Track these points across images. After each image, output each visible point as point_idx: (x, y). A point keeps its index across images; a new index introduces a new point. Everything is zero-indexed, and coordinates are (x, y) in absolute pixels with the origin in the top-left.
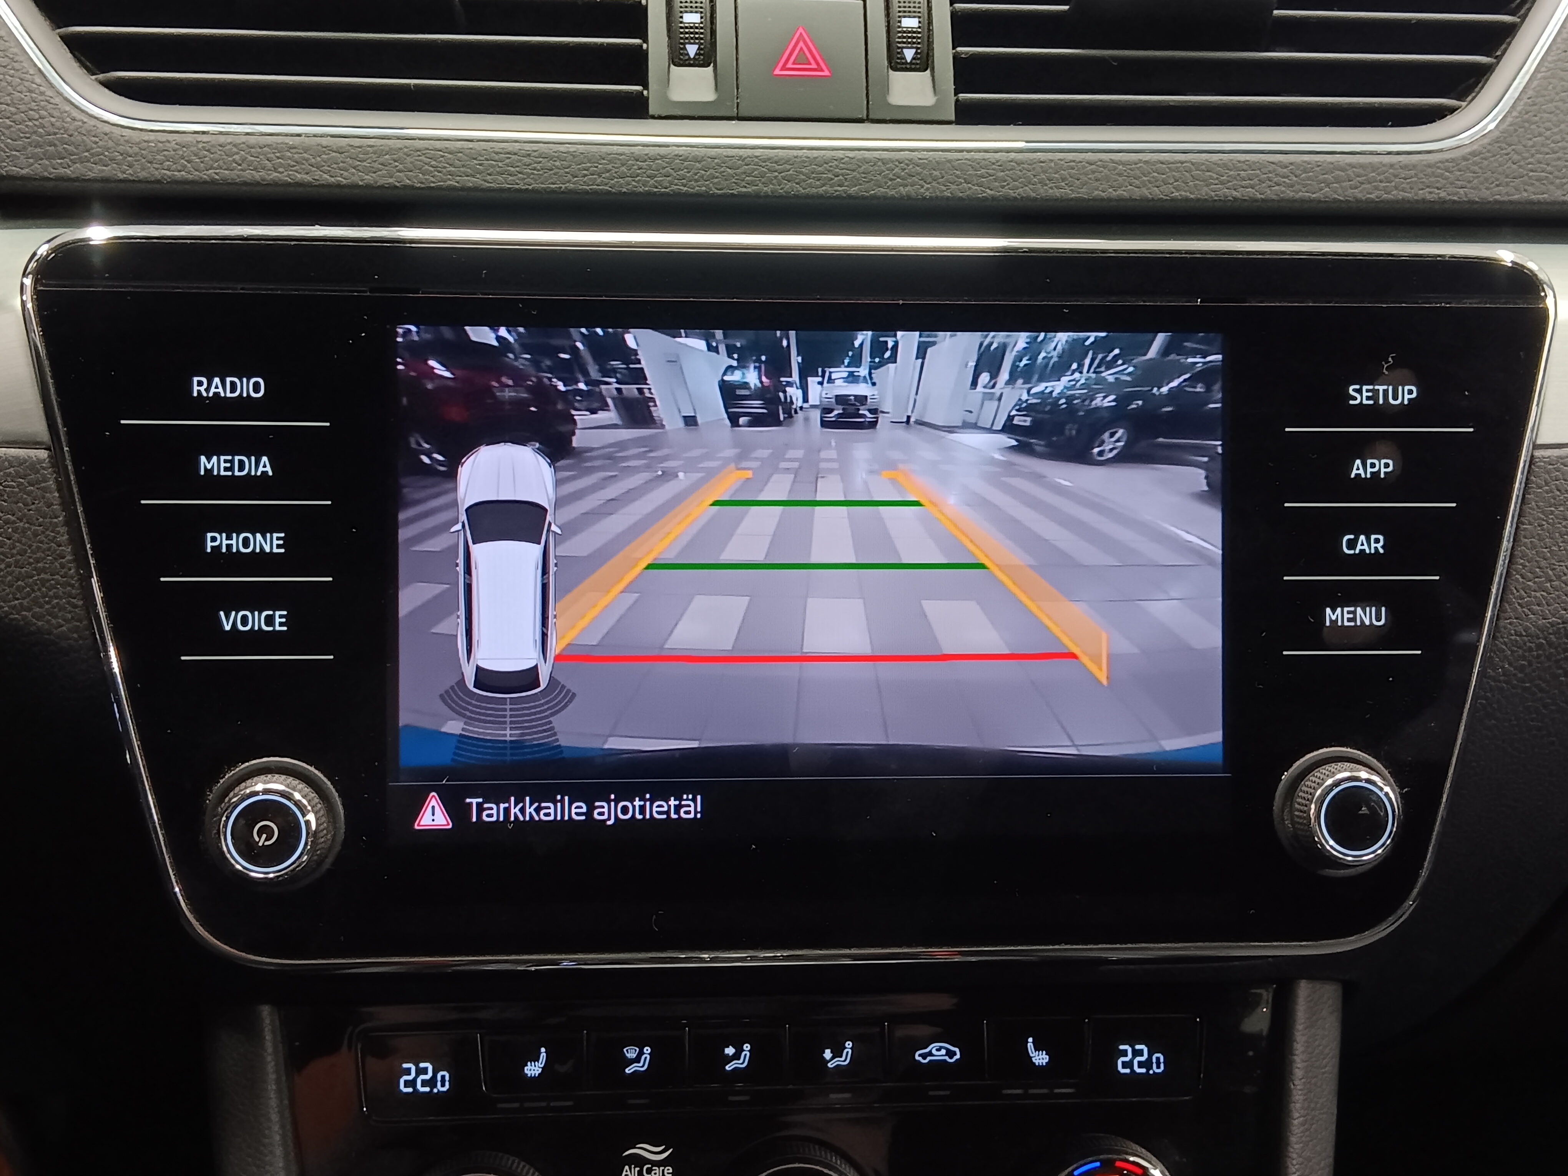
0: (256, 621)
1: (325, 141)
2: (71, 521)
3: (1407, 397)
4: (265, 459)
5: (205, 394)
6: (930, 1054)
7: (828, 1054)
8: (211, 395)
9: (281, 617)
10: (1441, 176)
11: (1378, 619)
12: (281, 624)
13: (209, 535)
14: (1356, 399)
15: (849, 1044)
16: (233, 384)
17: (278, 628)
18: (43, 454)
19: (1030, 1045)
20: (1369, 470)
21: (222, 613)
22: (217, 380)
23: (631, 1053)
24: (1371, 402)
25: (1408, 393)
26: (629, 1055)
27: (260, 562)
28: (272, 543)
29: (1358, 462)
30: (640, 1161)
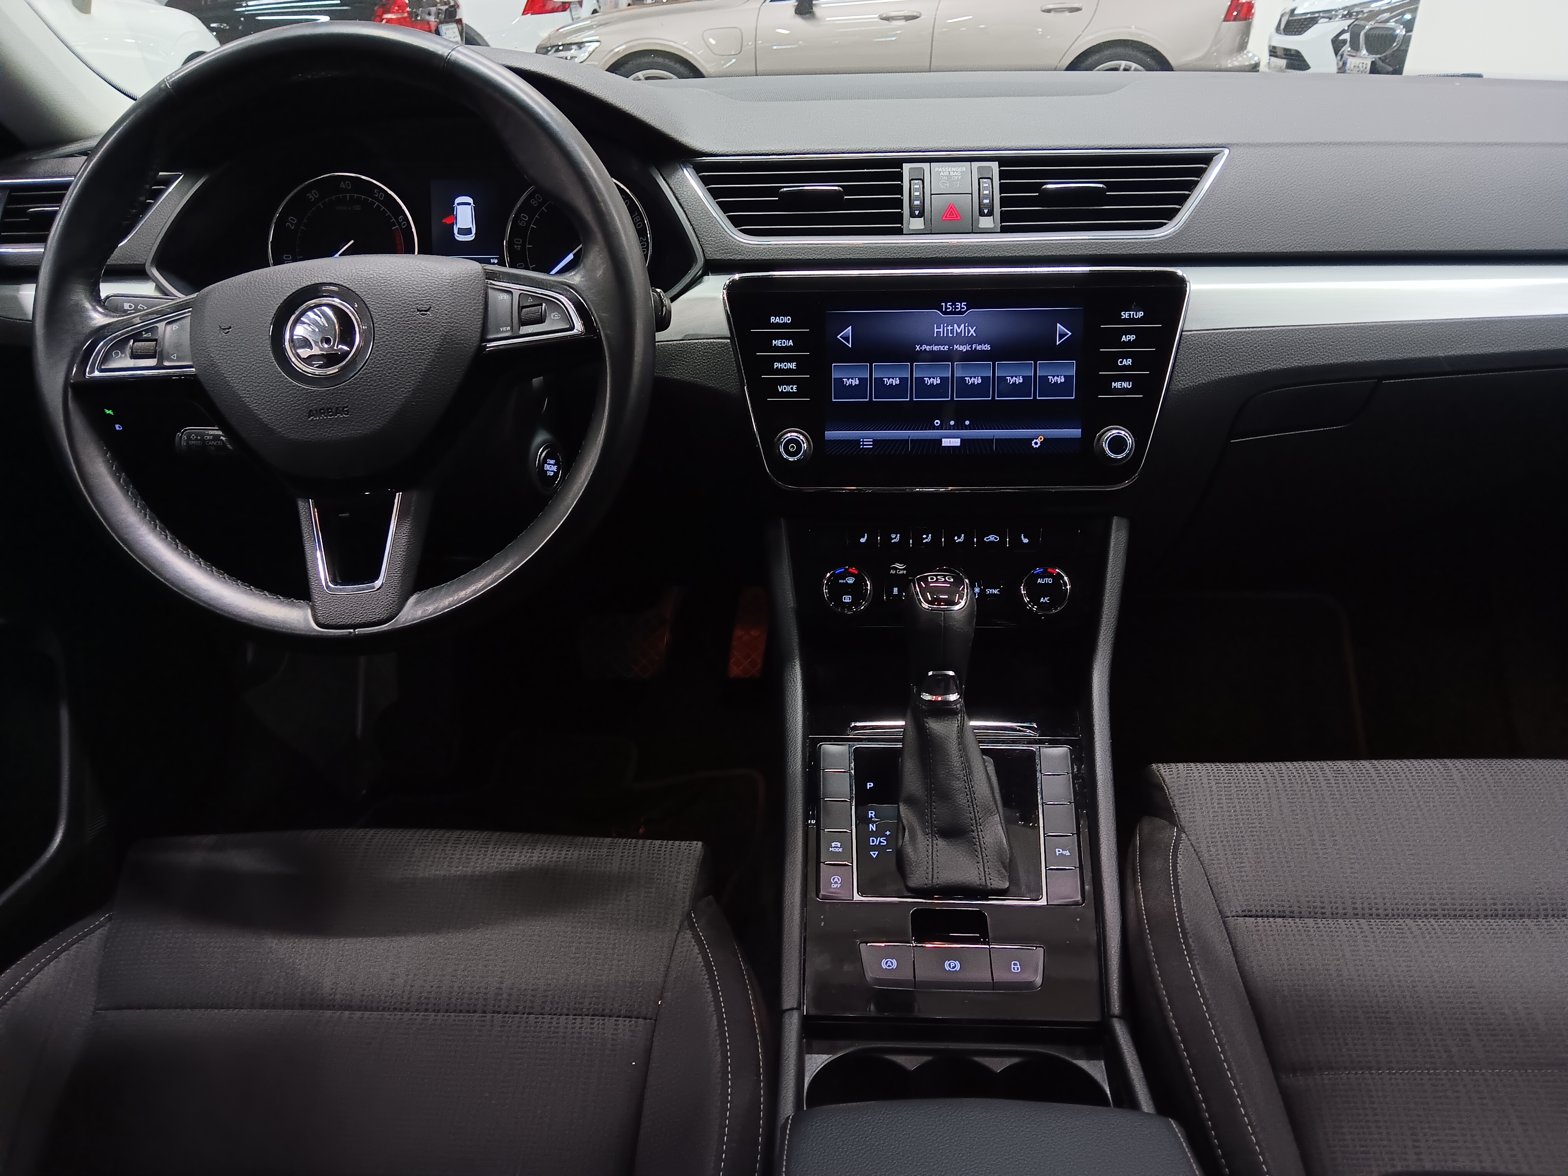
0: (788, 388)
2: (737, 360)
3: (1140, 315)
4: (791, 341)
5: (774, 322)
6: (989, 538)
7: (956, 538)
9: (796, 387)
10: (1159, 246)
11: (1129, 385)
13: (775, 363)
14: (1124, 316)
15: (963, 535)
16: (782, 319)
17: (795, 390)
18: (729, 341)
19: (1022, 537)
20: (1128, 339)
21: (778, 386)
22: (777, 318)
24: (1128, 317)
25: (1141, 314)
26: (892, 537)
27: (789, 372)
28: (793, 366)
29: (1124, 336)
30: (896, 569)
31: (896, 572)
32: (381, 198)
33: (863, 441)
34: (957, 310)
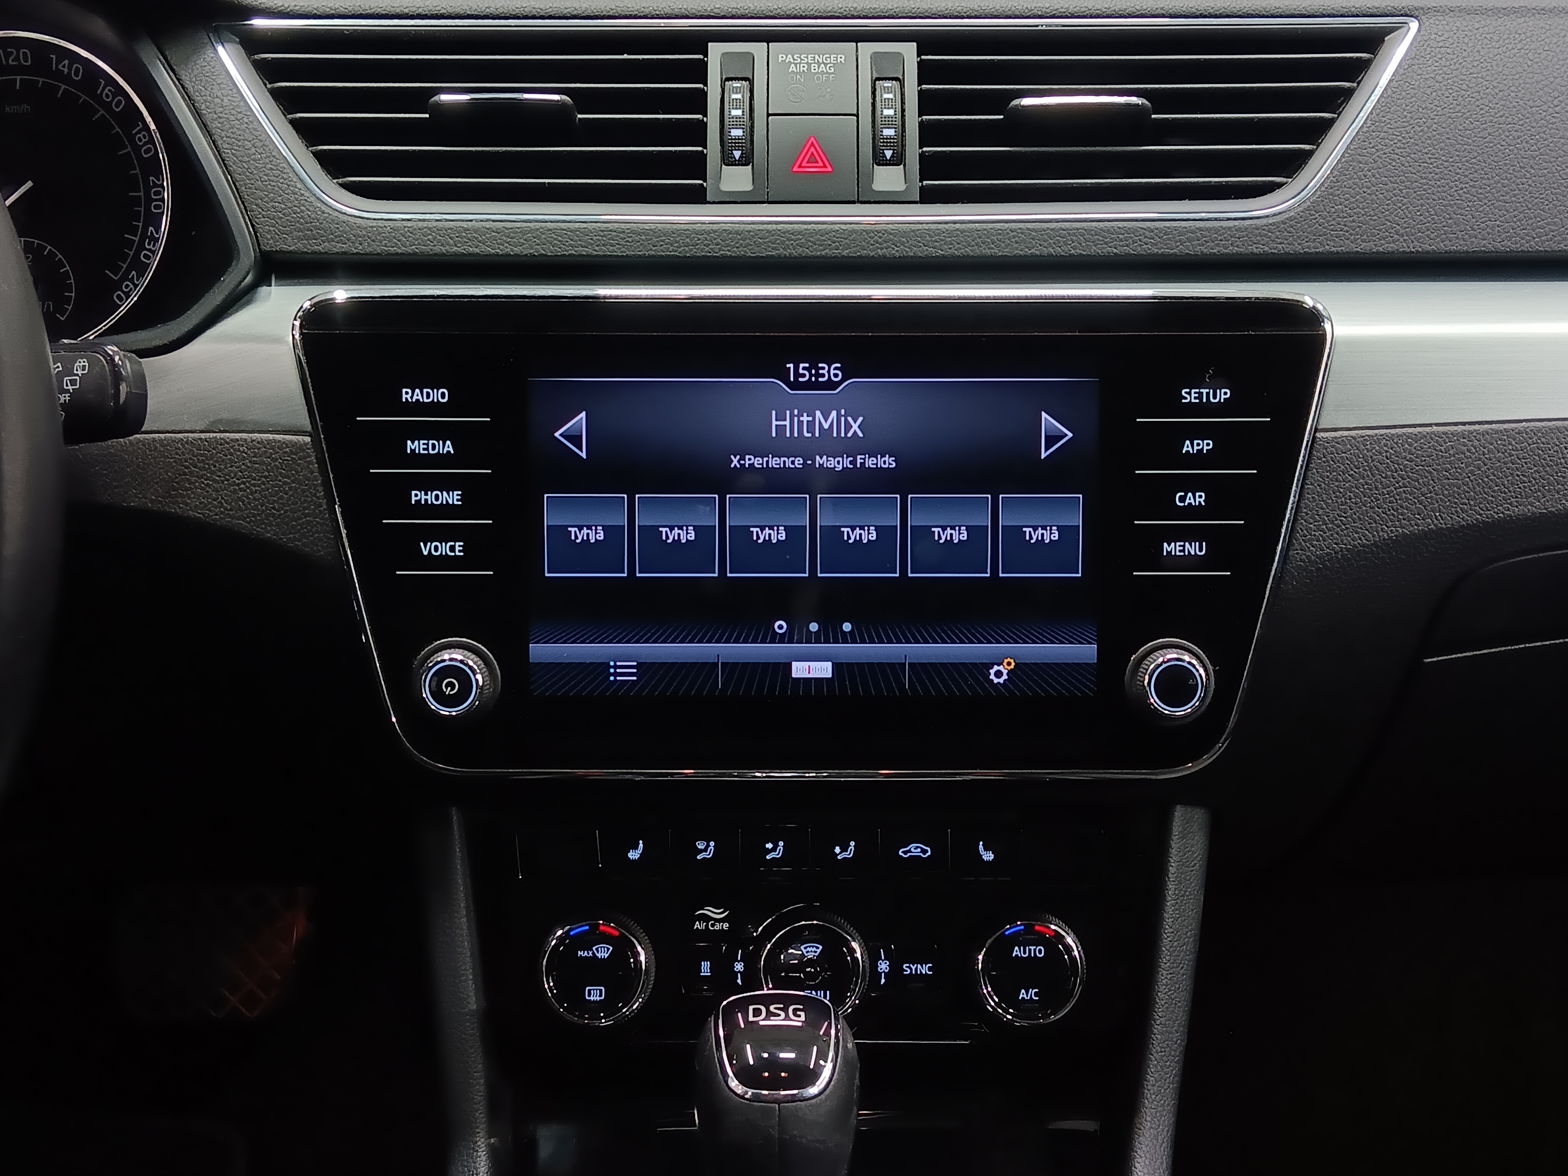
0: (444, 549)
1: (487, 225)
2: (326, 483)
3: (1223, 397)
4: (448, 442)
5: (410, 400)
6: (910, 851)
7: (837, 850)
8: (414, 400)
9: (459, 546)
10: (1265, 235)
11: (1201, 550)
12: (460, 551)
13: (413, 493)
14: (1186, 398)
15: (852, 843)
16: (428, 393)
17: (458, 553)
18: (308, 439)
19: (981, 847)
20: (1196, 448)
21: (422, 544)
22: (417, 391)
23: (701, 845)
24: (1197, 401)
25: (1224, 394)
26: (699, 847)
27: (446, 510)
28: (453, 498)
29: (1188, 442)
30: (706, 918)
31: (707, 926)
33: (615, 665)
34: (820, 379)
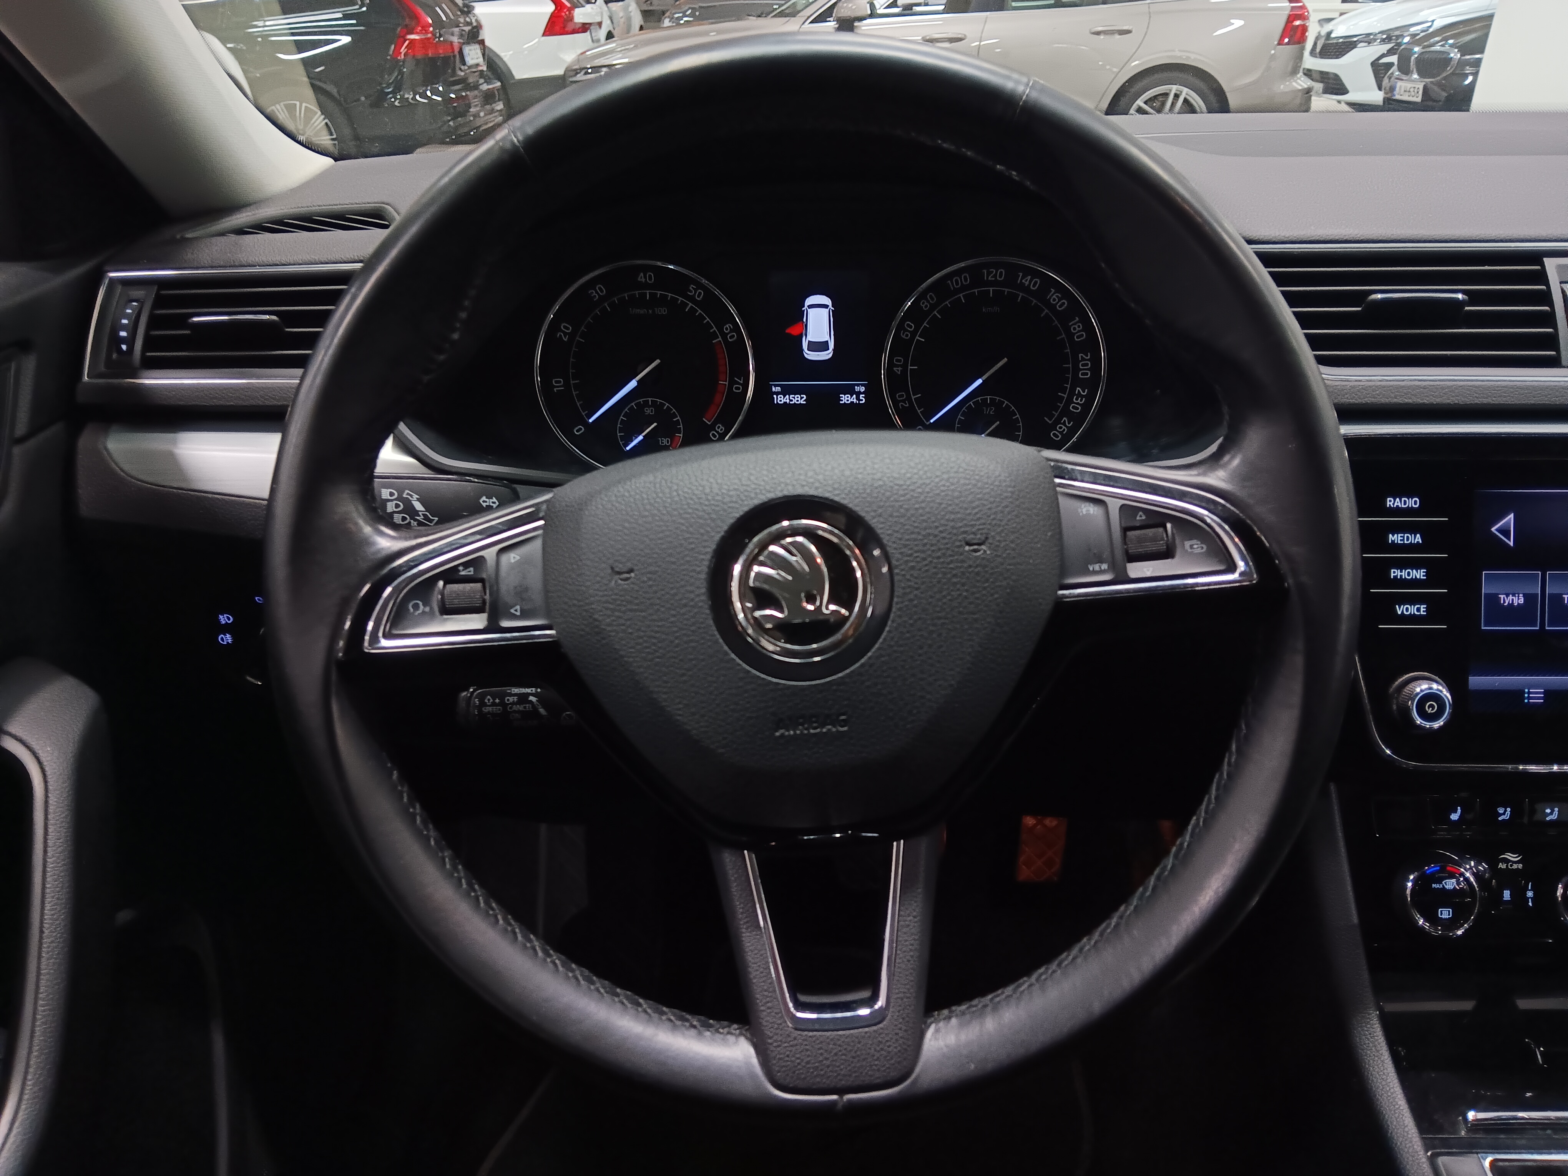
0: (1412, 610)
4: (1418, 535)
5: (1392, 506)
8: (1395, 506)
9: (1423, 608)
12: (1424, 611)
13: (1392, 570)
16: (1405, 501)
17: (1422, 613)
21: (1397, 606)
22: (1398, 499)
23: (1501, 810)
26: (1500, 812)
27: (1415, 583)
28: (1419, 574)
30: (1506, 861)
31: (1507, 866)
32: (699, 297)
33: (1529, 693)
